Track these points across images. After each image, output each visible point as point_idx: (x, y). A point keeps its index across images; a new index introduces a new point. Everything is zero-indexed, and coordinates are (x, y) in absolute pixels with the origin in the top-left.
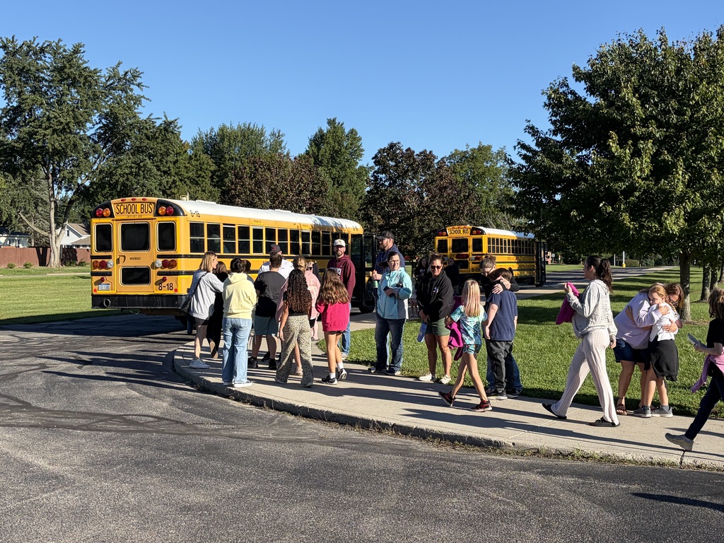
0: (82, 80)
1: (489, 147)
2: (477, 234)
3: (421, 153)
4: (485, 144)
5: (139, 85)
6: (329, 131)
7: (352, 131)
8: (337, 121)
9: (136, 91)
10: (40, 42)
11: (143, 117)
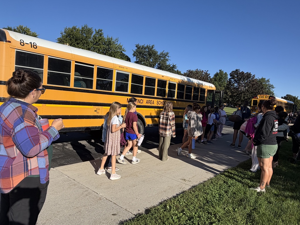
0: (153, 54)
1: (265, 79)
3: (246, 73)
4: (264, 78)
5: (168, 56)
6: (219, 73)
7: (226, 73)
8: (222, 70)
10: (146, 46)
11: (167, 64)
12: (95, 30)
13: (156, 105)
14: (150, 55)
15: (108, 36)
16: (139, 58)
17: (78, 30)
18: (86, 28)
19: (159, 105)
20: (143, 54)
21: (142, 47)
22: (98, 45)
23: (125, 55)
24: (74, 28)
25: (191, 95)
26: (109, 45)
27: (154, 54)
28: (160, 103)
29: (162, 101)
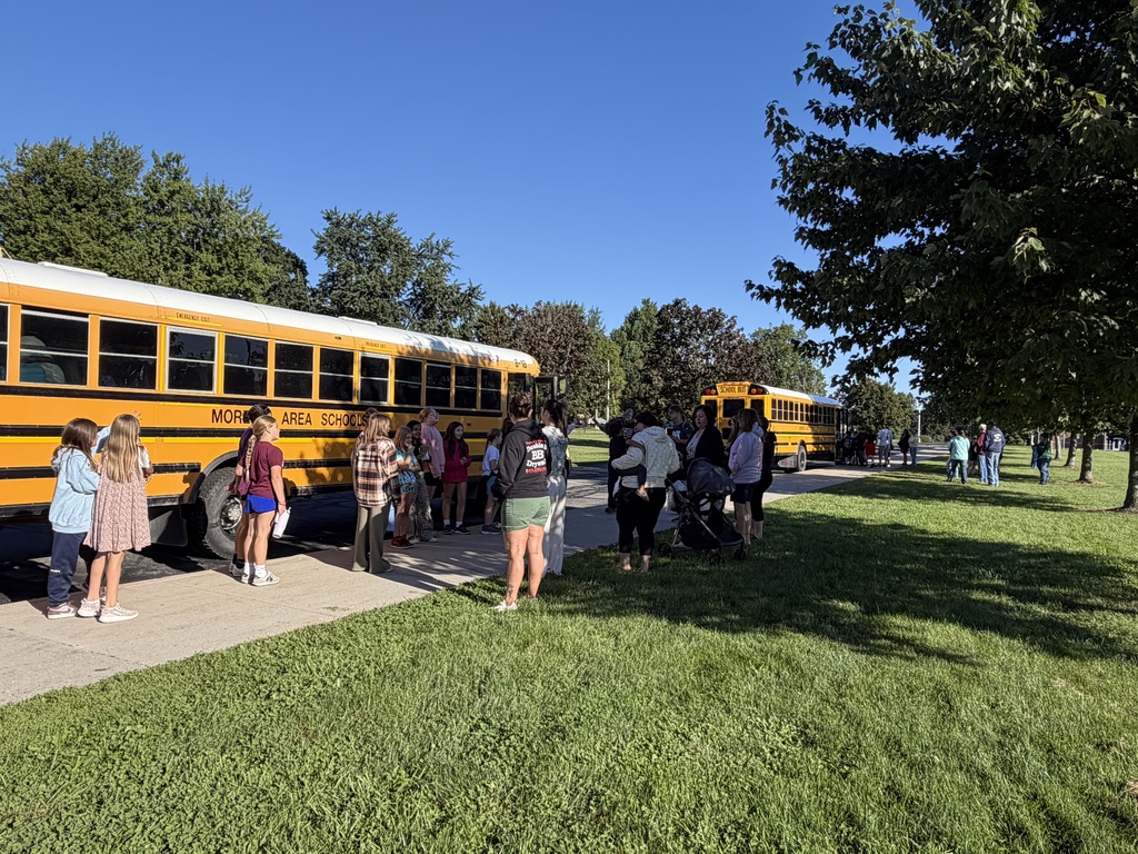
0: (392, 247)
2: (757, 394)
3: (709, 311)
5: (450, 254)
6: (643, 310)
8: (650, 301)
9: (446, 259)
10: (363, 215)
11: (448, 284)
12: (154, 155)
13: (320, 428)
14: (382, 250)
15: (207, 181)
16: (338, 260)
17: (74, 154)
18: (113, 145)
19: (328, 427)
20: (353, 246)
21: (349, 220)
22: (168, 214)
23: (284, 248)
24: (60, 146)
25: (449, 391)
26: (214, 214)
27: (396, 246)
28: (333, 419)
29: (341, 413)
